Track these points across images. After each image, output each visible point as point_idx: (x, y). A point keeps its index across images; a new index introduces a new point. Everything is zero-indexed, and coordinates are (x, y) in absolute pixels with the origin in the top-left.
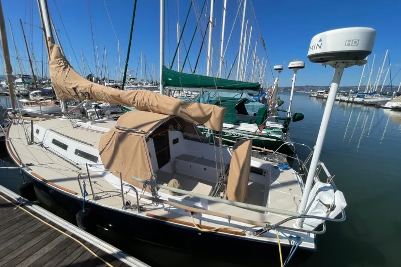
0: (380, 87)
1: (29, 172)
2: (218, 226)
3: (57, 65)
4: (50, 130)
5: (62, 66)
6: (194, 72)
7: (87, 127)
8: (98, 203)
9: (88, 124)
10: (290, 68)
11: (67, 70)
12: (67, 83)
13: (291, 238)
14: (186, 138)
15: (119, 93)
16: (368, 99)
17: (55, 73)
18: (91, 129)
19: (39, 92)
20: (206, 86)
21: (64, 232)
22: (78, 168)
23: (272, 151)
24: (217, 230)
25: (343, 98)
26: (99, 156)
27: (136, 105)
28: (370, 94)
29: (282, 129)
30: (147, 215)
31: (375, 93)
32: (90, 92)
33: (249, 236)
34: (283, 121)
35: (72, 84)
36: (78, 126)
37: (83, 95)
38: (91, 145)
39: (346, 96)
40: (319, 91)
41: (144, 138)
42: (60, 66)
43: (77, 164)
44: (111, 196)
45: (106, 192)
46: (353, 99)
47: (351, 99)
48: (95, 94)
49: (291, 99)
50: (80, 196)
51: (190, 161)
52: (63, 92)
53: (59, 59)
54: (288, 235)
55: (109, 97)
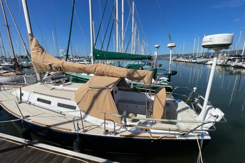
0: (203, 53)
1: (30, 121)
2: (162, 136)
3: (36, 51)
4: (34, 92)
5: (40, 51)
6: (107, 50)
7: (61, 89)
8: (87, 133)
9: (61, 87)
10: (168, 47)
11: (44, 53)
12: (44, 62)
13: (199, 135)
14: (120, 89)
15: (85, 67)
16: (198, 60)
17: (36, 55)
18: (64, 89)
19: (1, 68)
20: (121, 59)
21: (67, 156)
22: (62, 114)
23: (170, 93)
24: (162, 138)
25: (187, 60)
26: (77, 105)
27: (96, 73)
28: (199, 58)
29: (167, 80)
30: (120, 136)
31: (201, 57)
32: (62, 67)
33: (178, 138)
34: (168, 76)
35: (48, 62)
36: (53, 88)
37: (57, 68)
38: (69, 99)
39: (187, 59)
40: (174, 57)
41: (110, 92)
42: (39, 52)
43: (61, 112)
44: (93, 129)
45: (89, 126)
46: (191, 61)
47: (190, 61)
48: (66, 68)
49: (170, 64)
50: (73, 131)
51: (126, 103)
52: (40, 67)
53: (38, 47)
54: (197, 134)
55: (77, 69)
